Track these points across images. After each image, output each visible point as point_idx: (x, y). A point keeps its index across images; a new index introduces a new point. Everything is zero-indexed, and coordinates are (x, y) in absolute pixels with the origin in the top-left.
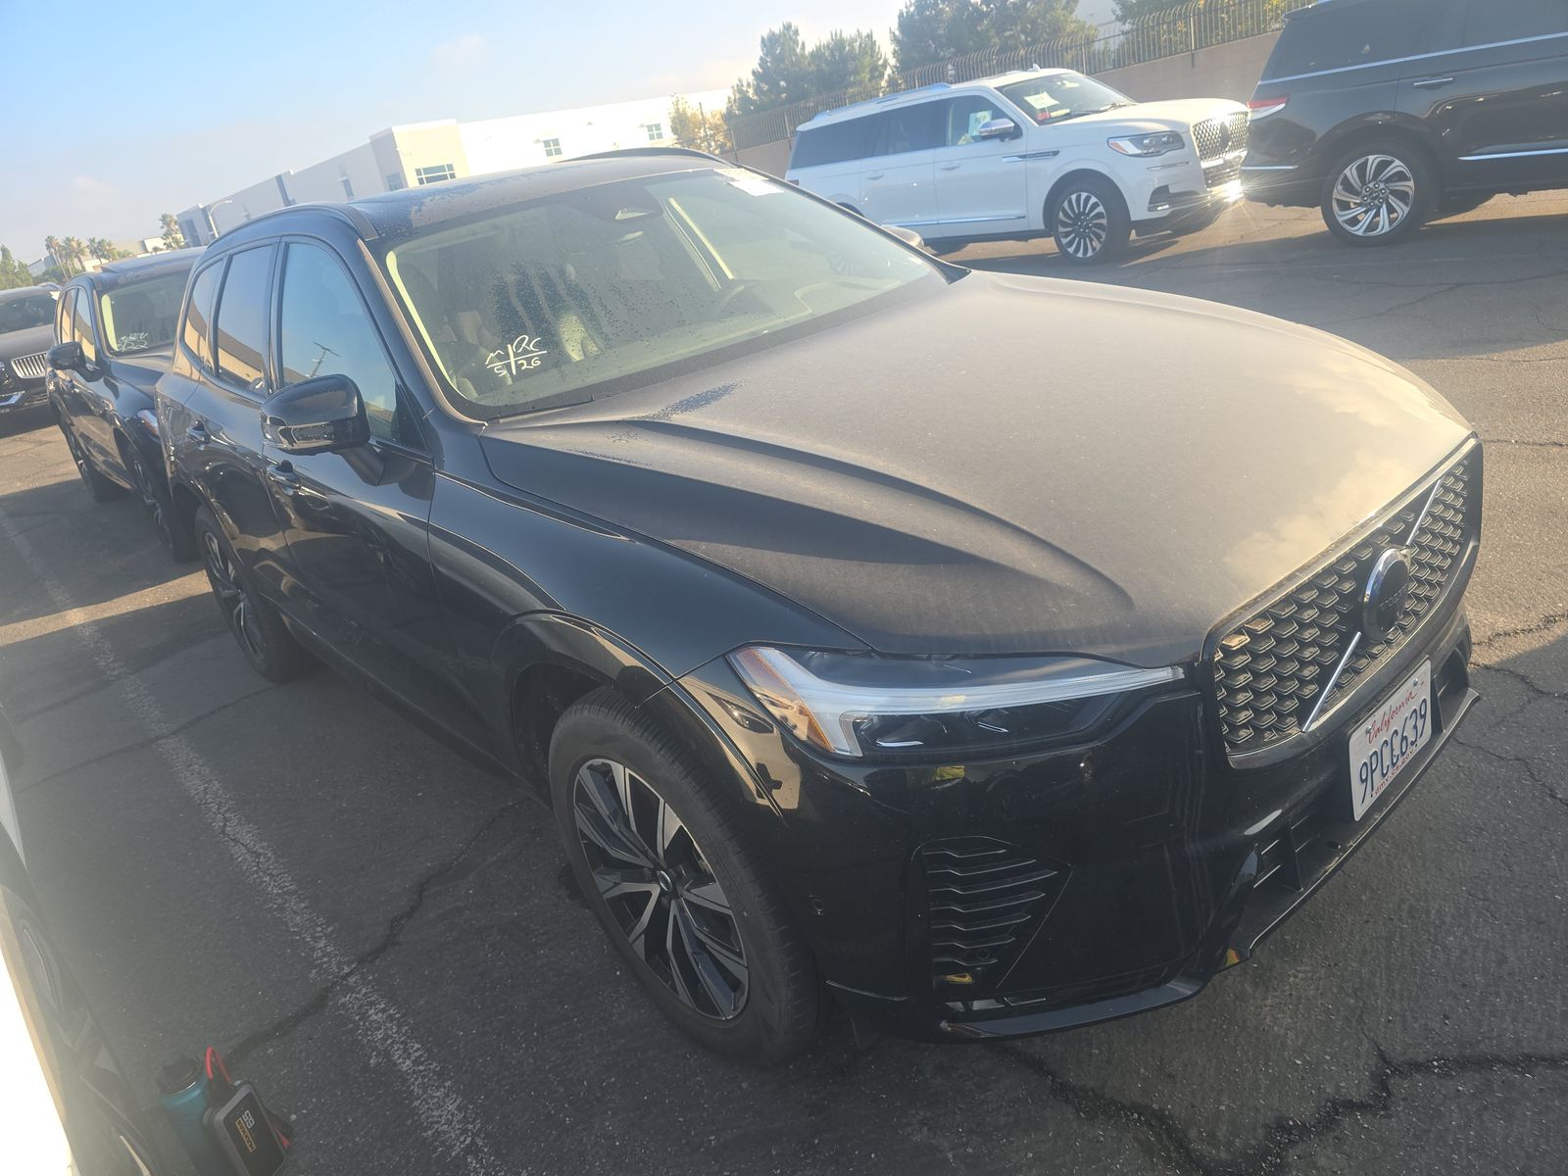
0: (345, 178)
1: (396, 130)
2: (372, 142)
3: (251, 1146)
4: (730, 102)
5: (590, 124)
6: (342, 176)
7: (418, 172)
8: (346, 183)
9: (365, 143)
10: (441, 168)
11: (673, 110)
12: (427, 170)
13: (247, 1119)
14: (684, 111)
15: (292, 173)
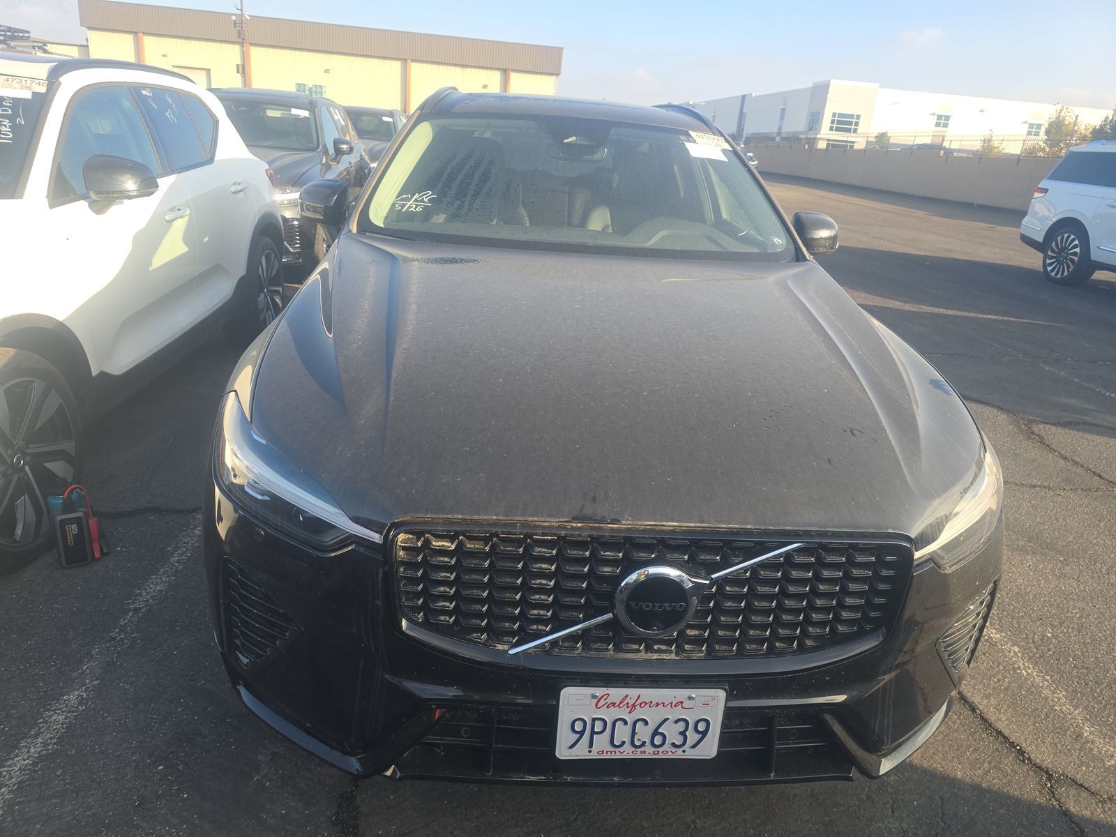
0: (784, 107)
1: (833, 83)
2: (813, 88)
3: (71, 542)
4: (1105, 121)
5: (982, 111)
6: (783, 105)
7: (834, 115)
8: (783, 110)
9: (808, 86)
10: (852, 116)
11: (1054, 116)
12: (841, 115)
13: (74, 529)
14: (1064, 118)
15: (753, 95)
